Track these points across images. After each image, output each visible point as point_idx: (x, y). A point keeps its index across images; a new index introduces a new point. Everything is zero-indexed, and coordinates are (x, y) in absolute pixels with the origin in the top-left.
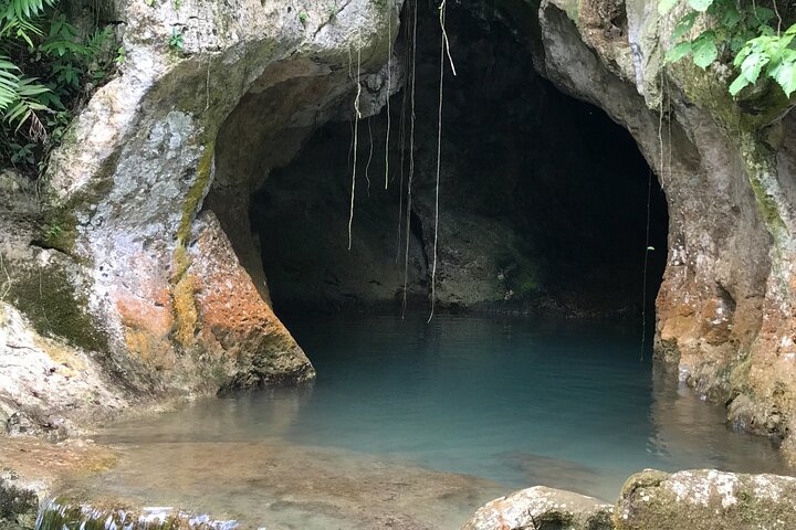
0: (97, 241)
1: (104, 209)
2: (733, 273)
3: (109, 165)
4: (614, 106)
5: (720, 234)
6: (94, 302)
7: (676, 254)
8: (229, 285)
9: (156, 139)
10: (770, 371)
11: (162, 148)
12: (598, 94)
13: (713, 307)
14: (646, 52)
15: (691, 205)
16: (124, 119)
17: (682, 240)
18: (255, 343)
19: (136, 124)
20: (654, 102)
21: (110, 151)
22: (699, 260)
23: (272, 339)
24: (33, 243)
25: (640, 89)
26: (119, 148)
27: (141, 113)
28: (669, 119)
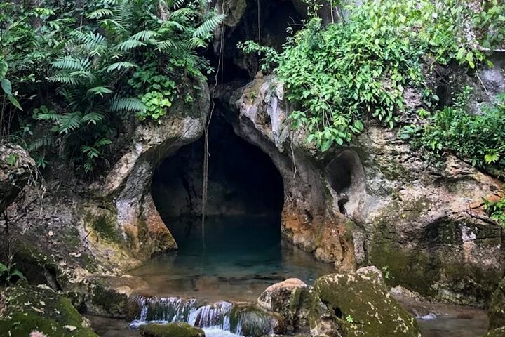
0: (118, 205)
1: (122, 195)
2: (311, 207)
3: (125, 180)
4: (264, 148)
5: (305, 193)
6: (117, 226)
7: (288, 198)
8: (154, 217)
9: (139, 171)
10: (329, 240)
11: (140, 173)
12: (259, 143)
13: (304, 218)
14: (278, 135)
15: (293, 182)
16: (131, 166)
17: (291, 194)
18: (160, 237)
19: (135, 166)
20: (281, 150)
21: (126, 176)
22: (298, 201)
23: (166, 235)
24: (99, 207)
25: (277, 145)
26: (129, 174)
27: (136, 163)
28: (285, 155)
